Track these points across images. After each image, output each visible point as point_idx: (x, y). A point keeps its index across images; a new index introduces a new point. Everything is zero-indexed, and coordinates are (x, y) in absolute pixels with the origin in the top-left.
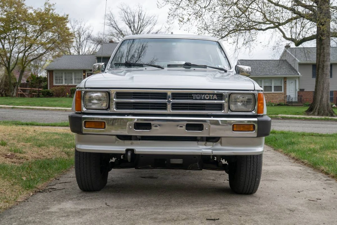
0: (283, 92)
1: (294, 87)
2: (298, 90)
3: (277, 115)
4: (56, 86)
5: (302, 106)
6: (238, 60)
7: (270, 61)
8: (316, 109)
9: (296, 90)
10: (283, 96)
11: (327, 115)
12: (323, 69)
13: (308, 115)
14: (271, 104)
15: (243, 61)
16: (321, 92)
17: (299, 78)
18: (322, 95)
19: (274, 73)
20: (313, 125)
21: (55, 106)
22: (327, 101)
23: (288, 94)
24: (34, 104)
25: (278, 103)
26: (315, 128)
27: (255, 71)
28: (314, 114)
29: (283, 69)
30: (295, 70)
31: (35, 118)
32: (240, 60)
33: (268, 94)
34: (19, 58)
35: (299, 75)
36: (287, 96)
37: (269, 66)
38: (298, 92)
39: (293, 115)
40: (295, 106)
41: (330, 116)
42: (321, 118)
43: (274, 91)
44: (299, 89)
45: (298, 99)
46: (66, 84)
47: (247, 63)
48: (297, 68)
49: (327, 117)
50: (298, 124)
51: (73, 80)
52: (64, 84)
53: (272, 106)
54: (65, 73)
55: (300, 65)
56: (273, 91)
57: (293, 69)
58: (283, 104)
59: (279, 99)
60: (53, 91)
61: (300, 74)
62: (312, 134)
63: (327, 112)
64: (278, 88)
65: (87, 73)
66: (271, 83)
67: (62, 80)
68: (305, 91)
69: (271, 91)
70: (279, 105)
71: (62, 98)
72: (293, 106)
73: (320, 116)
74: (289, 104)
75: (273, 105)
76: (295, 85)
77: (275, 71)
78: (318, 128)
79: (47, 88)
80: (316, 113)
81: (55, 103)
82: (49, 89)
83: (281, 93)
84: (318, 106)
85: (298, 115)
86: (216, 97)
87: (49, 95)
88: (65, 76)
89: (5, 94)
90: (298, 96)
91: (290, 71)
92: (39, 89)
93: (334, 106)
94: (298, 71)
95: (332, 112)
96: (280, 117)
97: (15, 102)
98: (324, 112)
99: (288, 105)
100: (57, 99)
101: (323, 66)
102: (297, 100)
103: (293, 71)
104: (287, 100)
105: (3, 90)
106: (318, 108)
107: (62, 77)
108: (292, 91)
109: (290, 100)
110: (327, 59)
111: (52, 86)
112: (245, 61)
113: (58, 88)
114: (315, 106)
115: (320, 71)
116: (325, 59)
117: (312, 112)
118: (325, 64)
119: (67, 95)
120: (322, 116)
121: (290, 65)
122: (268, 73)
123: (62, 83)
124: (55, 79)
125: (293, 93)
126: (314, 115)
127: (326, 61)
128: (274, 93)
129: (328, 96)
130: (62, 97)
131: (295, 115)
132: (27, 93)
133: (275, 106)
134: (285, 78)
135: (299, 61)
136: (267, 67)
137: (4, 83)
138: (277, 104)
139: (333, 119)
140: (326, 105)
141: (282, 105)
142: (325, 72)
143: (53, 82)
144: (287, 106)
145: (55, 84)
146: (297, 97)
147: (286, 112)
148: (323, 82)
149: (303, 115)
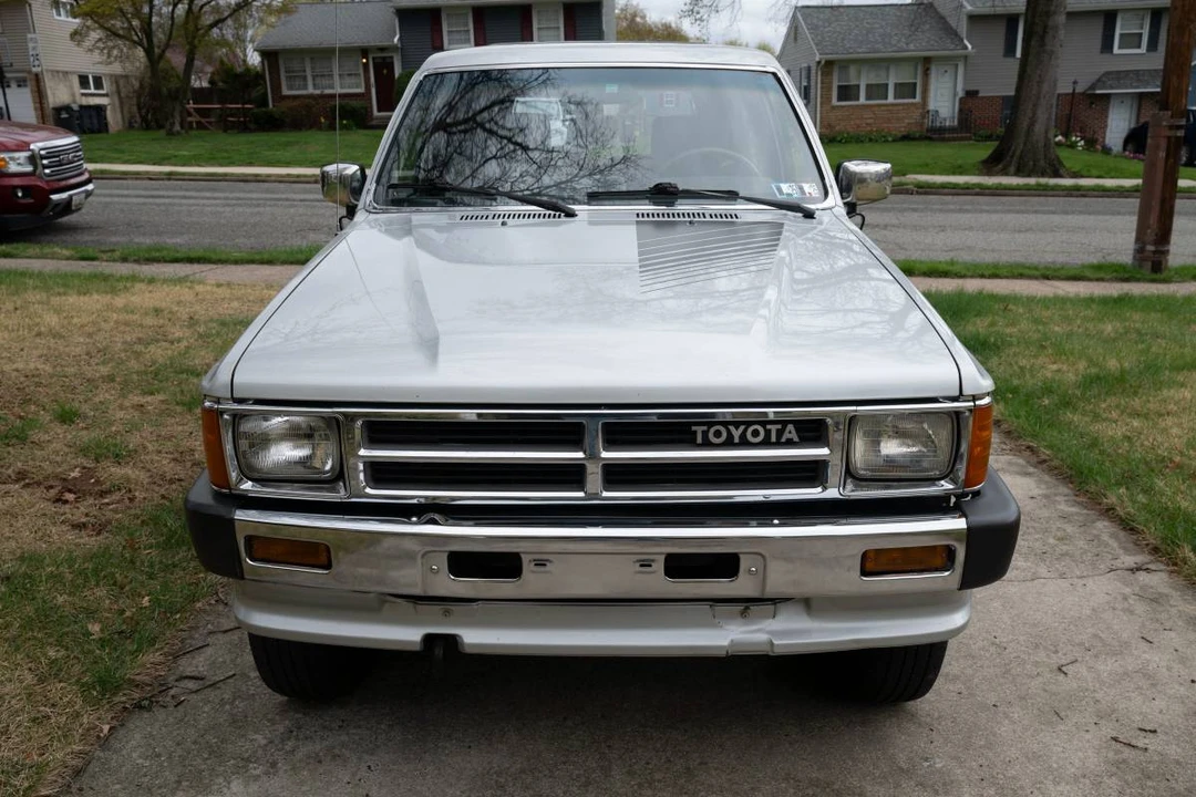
0: (918, 99)
1: (950, 85)
2: (961, 94)
3: (904, 175)
4: (288, 97)
5: (970, 139)
6: (796, 7)
7: (887, 9)
8: (1012, 157)
9: (955, 95)
10: (916, 114)
11: (1043, 175)
12: (1042, 38)
13: (989, 173)
14: (884, 137)
15: (810, 10)
16: (1031, 106)
17: (966, 57)
18: (1034, 114)
19: (895, 45)
20: (1012, 219)
21: (288, 164)
22: (1046, 132)
23: (932, 106)
24: (229, 158)
25: (903, 131)
26: (1020, 231)
27: (843, 39)
28: (1005, 173)
29: (923, 32)
30: (956, 34)
31: (223, 221)
32: (803, 7)
33: (876, 109)
34: (176, 21)
35: (966, 48)
36: (928, 112)
37: (884, 23)
38: (961, 99)
39: (948, 174)
40: (949, 140)
41: (1050, 177)
42: (1026, 185)
43: (895, 98)
44: (963, 89)
45: (960, 121)
46: (318, 92)
47: (822, 16)
48: (963, 29)
49: (1043, 181)
50: (969, 215)
51: (336, 78)
52: (311, 90)
53: (888, 141)
54: (312, 59)
55: (974, 19)
56: (891, 99)
57: (953, 34)
58: (917, 135)
59: (907, 121)
60: (283, 113)
61: (970, 47)
62: (1021, 271)
63: (1042, 163)
64: (906, 90)
65: (374, 59)
66: (888, 76)
67: (305, 78)
68: (980, 95)
69: (886, 98)
70: (906, 138)
71: (309, 132)
72: (943, 140)
73: (1023, 176)
74: (934, 134)
75: (890, 139)
76: (953, 77)
77: (899, 41)
78: (1027, 231)
79: (265, 103)
80: (1012, 169)
81: (288, 154)
82: (271, 106)
83: (912, 104)
84: (1019, 145)
85: (961, 174)
86: (794, 432)
87: (271, 124)
88: (312, 68)
89: (157, 121)
90: (961, 110)
91: (941, 38)
92: (246, 106)
93: (1060, 141)
94: (964, 35)
95: (1055, 162)
96: (912, 183)
97: (176, 153)
98: (1034, 165)
99: (930, 139)
100: (292, 136)
101: (1046, 27)
102: (956, 123)
103: (952, 39)
104: (928, 123)
105: (148, 111)
106: (1018, 153)
107: (305, 71)
108: (943, 100)
109: (938, 124)
110: (1056, 6)
111: (279, 98)
112: (816, 10)
113: (296, 103)
114: (1009, 149)
115: (1033, 43)
116: (1053, 8)
117: (1000, 166)
118: (1050, 23)
119: (321, 123)
120: (1029, 176)
121: (942, 19)
122: (880, 46)
123: (305, 87)
124: (287, 77)
125: (947, 104)
126: (1007, 174)
127: (1055, 13)
128: (893, 105)
129: (1049, 119)
130: (307, 130)
131: (954, 173)
132: (213, 120)
133: (894, 141)
134: (927, 61)
135: (969, 8)
136: (877, 26)
137: (147, 90)
138: (900, 135)
139: (1060, 186)
140: (1041, 144)
141: (914, 139)
142: (1048, 48)
143: (280, 84)
144: (927, 142)
145: (286, 92)
146: (956, 115)
147: (927, 165)
148: (1040, 76)
149: (975, 174)
